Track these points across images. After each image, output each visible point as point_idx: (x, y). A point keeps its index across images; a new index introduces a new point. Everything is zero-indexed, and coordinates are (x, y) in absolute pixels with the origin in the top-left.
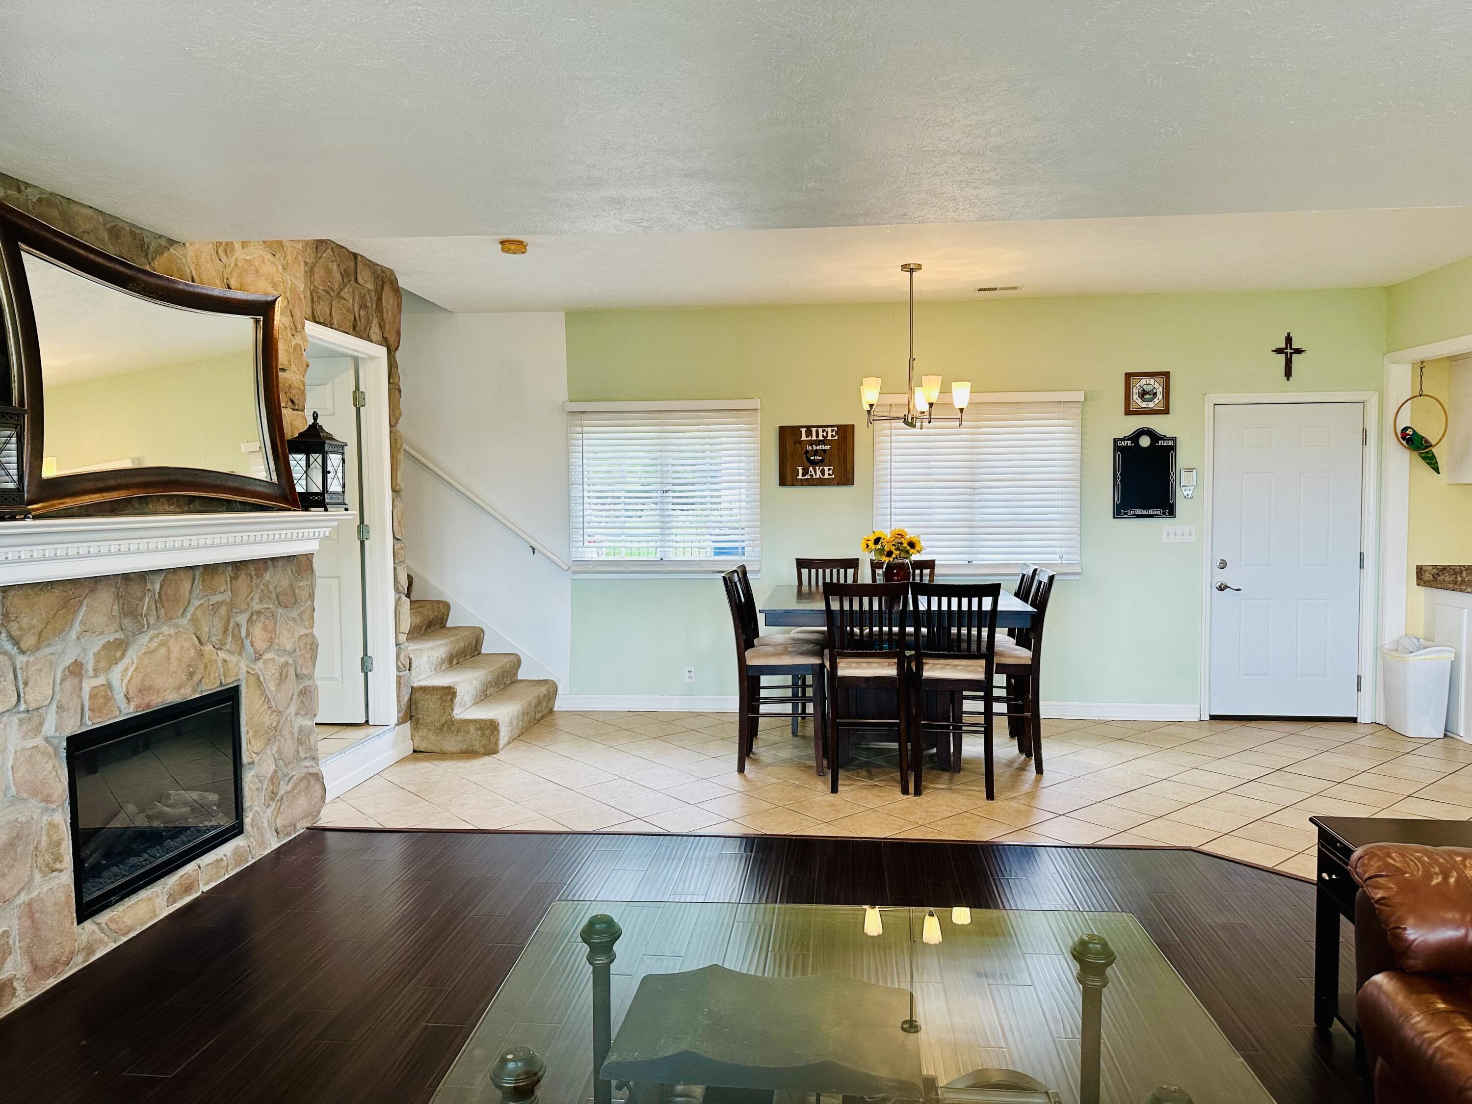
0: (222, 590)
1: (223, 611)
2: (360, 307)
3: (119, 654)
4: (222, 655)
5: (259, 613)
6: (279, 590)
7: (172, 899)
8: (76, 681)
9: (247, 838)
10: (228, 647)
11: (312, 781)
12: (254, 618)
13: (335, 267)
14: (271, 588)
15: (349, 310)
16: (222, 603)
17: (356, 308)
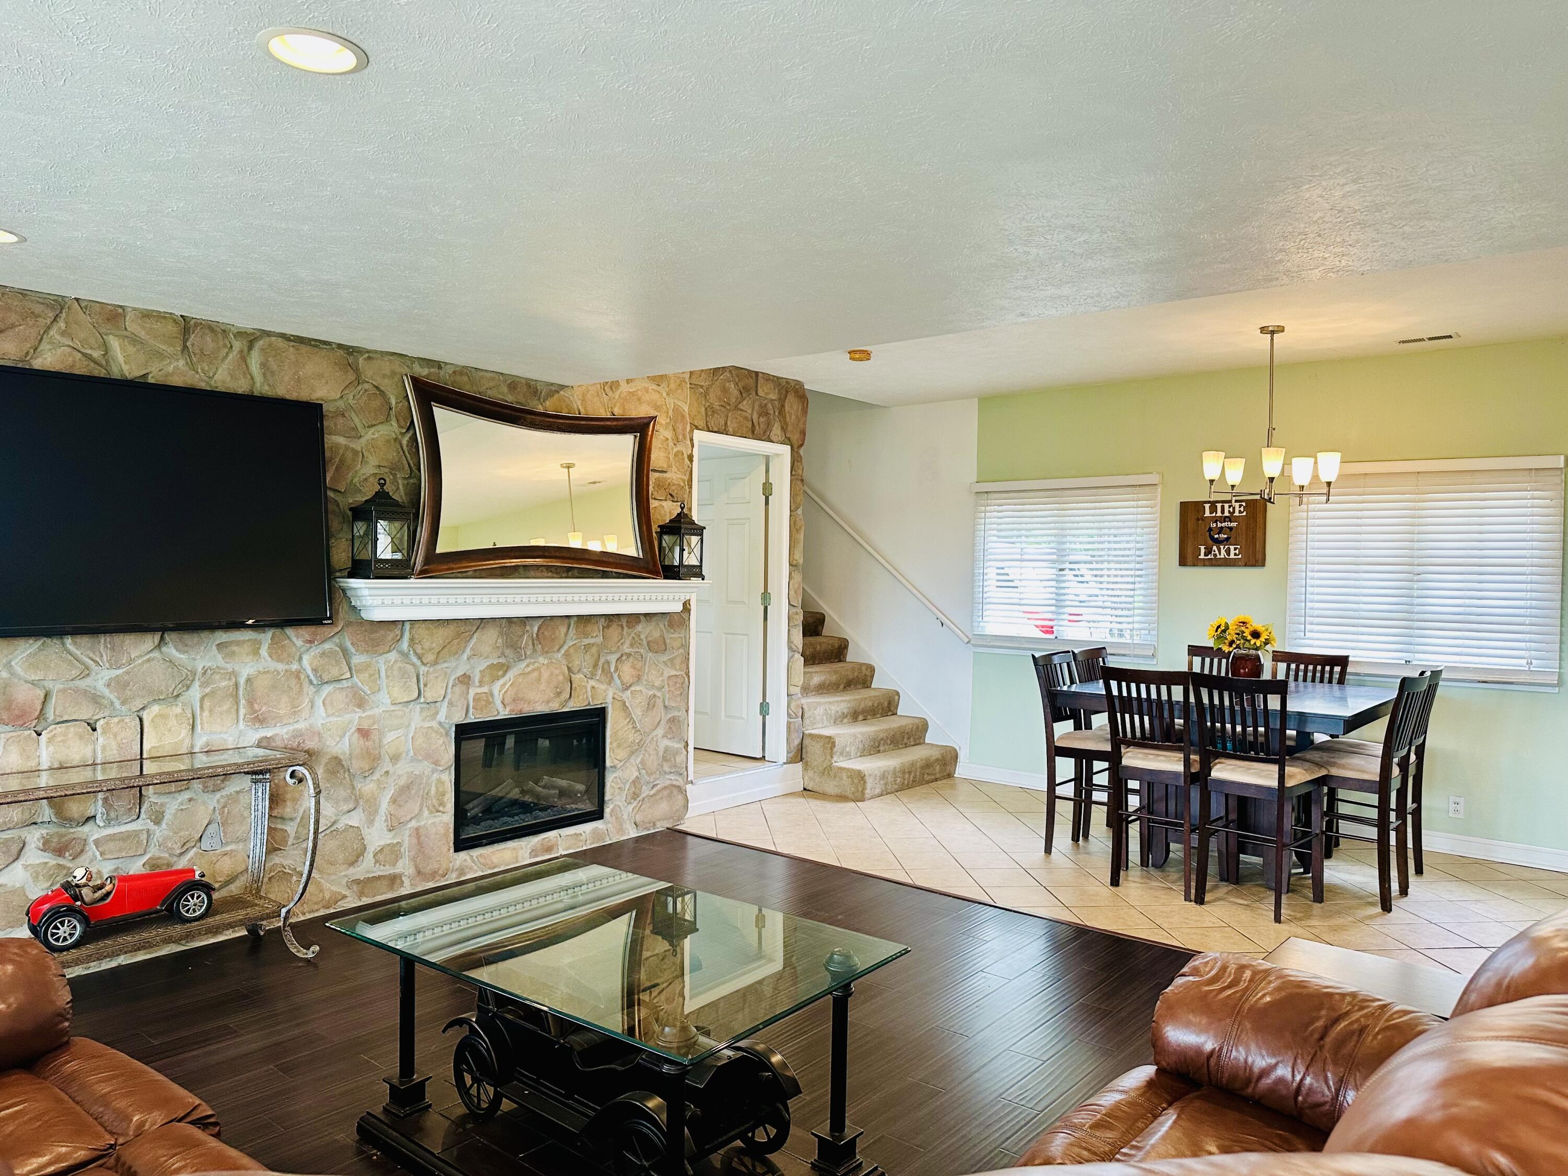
0: (595, 635)
1: (594, 650)
2: (760, 415)
3: (500, 673)
4: (592, 683)
5: (629, 655)
6: (649, 639)
7: (534, 853)
8: (464, 688)
9: (606, 823)
10: (598, 678)
11: (675, 792)
12: (624, 658)
13: (733, 386)
14: (642, 637)
15: (746, 418)
16: (593, 645)
17: (755, 417)
